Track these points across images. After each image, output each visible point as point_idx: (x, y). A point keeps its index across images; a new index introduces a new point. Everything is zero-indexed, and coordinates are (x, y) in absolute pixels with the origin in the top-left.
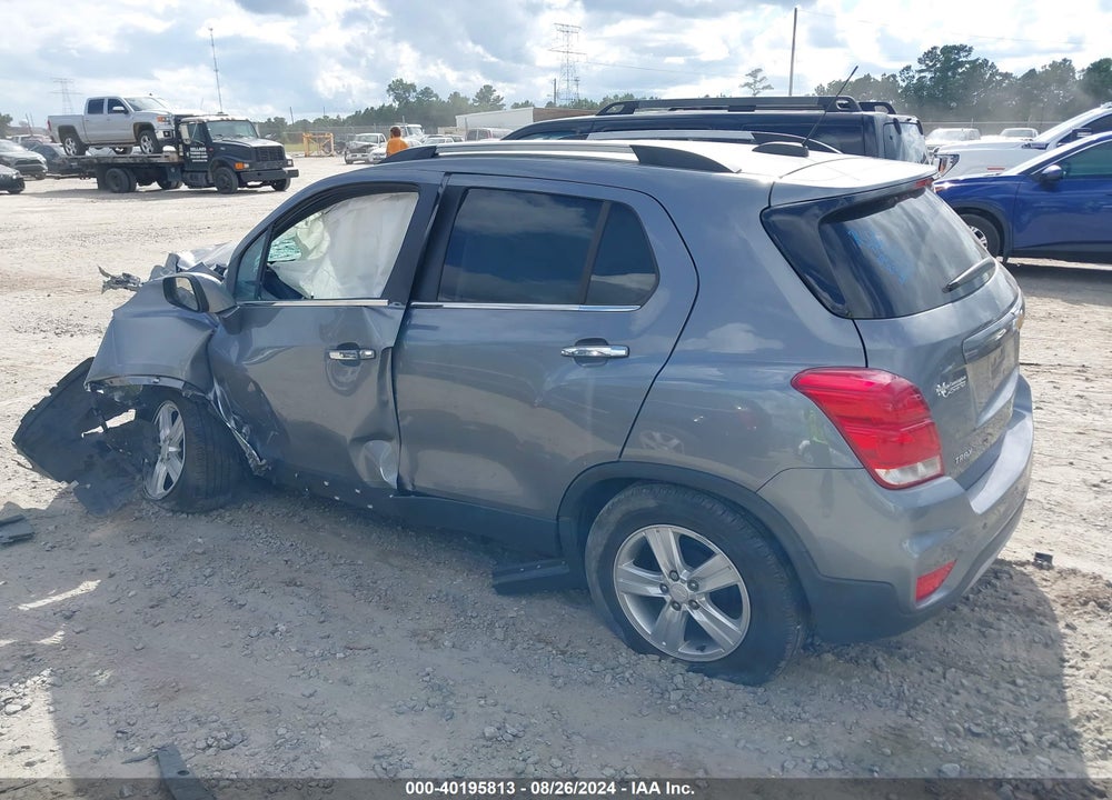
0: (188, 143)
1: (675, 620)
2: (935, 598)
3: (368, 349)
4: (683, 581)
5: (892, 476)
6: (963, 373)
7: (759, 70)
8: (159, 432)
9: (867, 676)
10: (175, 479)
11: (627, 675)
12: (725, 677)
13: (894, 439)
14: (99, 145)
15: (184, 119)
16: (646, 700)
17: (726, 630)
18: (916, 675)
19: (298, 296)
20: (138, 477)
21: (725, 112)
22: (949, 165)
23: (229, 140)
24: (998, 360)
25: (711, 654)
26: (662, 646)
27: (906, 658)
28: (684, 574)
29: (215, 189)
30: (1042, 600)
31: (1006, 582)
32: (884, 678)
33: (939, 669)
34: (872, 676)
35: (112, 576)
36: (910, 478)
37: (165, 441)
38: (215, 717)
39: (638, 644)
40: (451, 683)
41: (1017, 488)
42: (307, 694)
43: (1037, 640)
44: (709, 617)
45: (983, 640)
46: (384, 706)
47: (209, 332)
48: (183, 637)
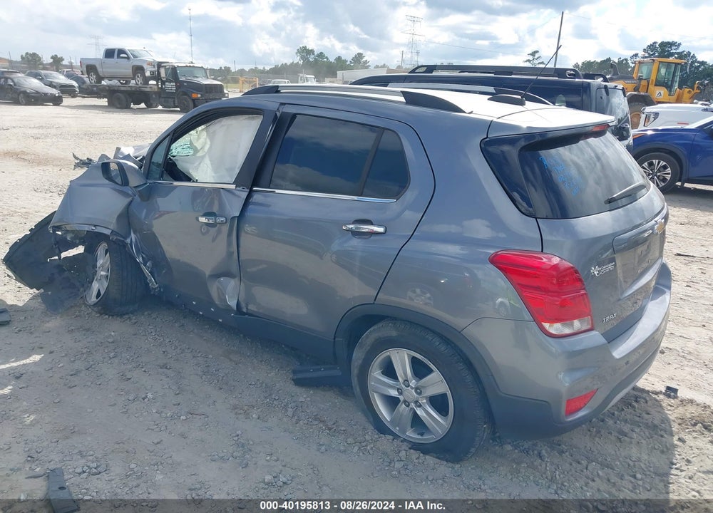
0: (164, 79)
1: (405, 414)
2: (581, 414)
3: (222, 217)
4: (412, 388)
5: (555, 328)
6: (613, 260)
7: (537, 52)
8: (97, 261)
9: (532, 462)
10: (102, 292)
11: (368, 448)
12: (435, 455)
13: (557, 303)
14: (110, 78)
15: (163, 65)
16: (378, 466)
17: (439, 424)
18: (568, 465)
19: (189, 179)
20: (82, 289)
21: (493, 75)
22: (652, 119)
23: (189, 79)
24: (644, 253)
25: (428, 439)
26: (396, 430)
27: (563, 452)
28: (413, 383)
29: (179, 109)
30: (665, 420)
31: (643, 405)
32: (544, 466)
33: (584, 462)
34: (535, 463)
35: (51, 353)
36: (567, 331)
37: (99, 268)
38: (92, 453)
39: (381, 427)
40: (251, 443)
41: (653, 338)
42: (156, 441)
43: (656, 447)
44: (427, 413)
45: (618, 445)
46: (203, 455)
47: (131, 198)
48: (86, 397)
